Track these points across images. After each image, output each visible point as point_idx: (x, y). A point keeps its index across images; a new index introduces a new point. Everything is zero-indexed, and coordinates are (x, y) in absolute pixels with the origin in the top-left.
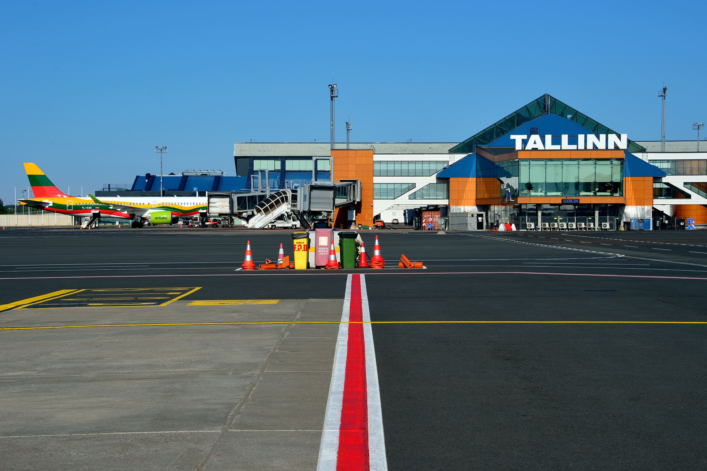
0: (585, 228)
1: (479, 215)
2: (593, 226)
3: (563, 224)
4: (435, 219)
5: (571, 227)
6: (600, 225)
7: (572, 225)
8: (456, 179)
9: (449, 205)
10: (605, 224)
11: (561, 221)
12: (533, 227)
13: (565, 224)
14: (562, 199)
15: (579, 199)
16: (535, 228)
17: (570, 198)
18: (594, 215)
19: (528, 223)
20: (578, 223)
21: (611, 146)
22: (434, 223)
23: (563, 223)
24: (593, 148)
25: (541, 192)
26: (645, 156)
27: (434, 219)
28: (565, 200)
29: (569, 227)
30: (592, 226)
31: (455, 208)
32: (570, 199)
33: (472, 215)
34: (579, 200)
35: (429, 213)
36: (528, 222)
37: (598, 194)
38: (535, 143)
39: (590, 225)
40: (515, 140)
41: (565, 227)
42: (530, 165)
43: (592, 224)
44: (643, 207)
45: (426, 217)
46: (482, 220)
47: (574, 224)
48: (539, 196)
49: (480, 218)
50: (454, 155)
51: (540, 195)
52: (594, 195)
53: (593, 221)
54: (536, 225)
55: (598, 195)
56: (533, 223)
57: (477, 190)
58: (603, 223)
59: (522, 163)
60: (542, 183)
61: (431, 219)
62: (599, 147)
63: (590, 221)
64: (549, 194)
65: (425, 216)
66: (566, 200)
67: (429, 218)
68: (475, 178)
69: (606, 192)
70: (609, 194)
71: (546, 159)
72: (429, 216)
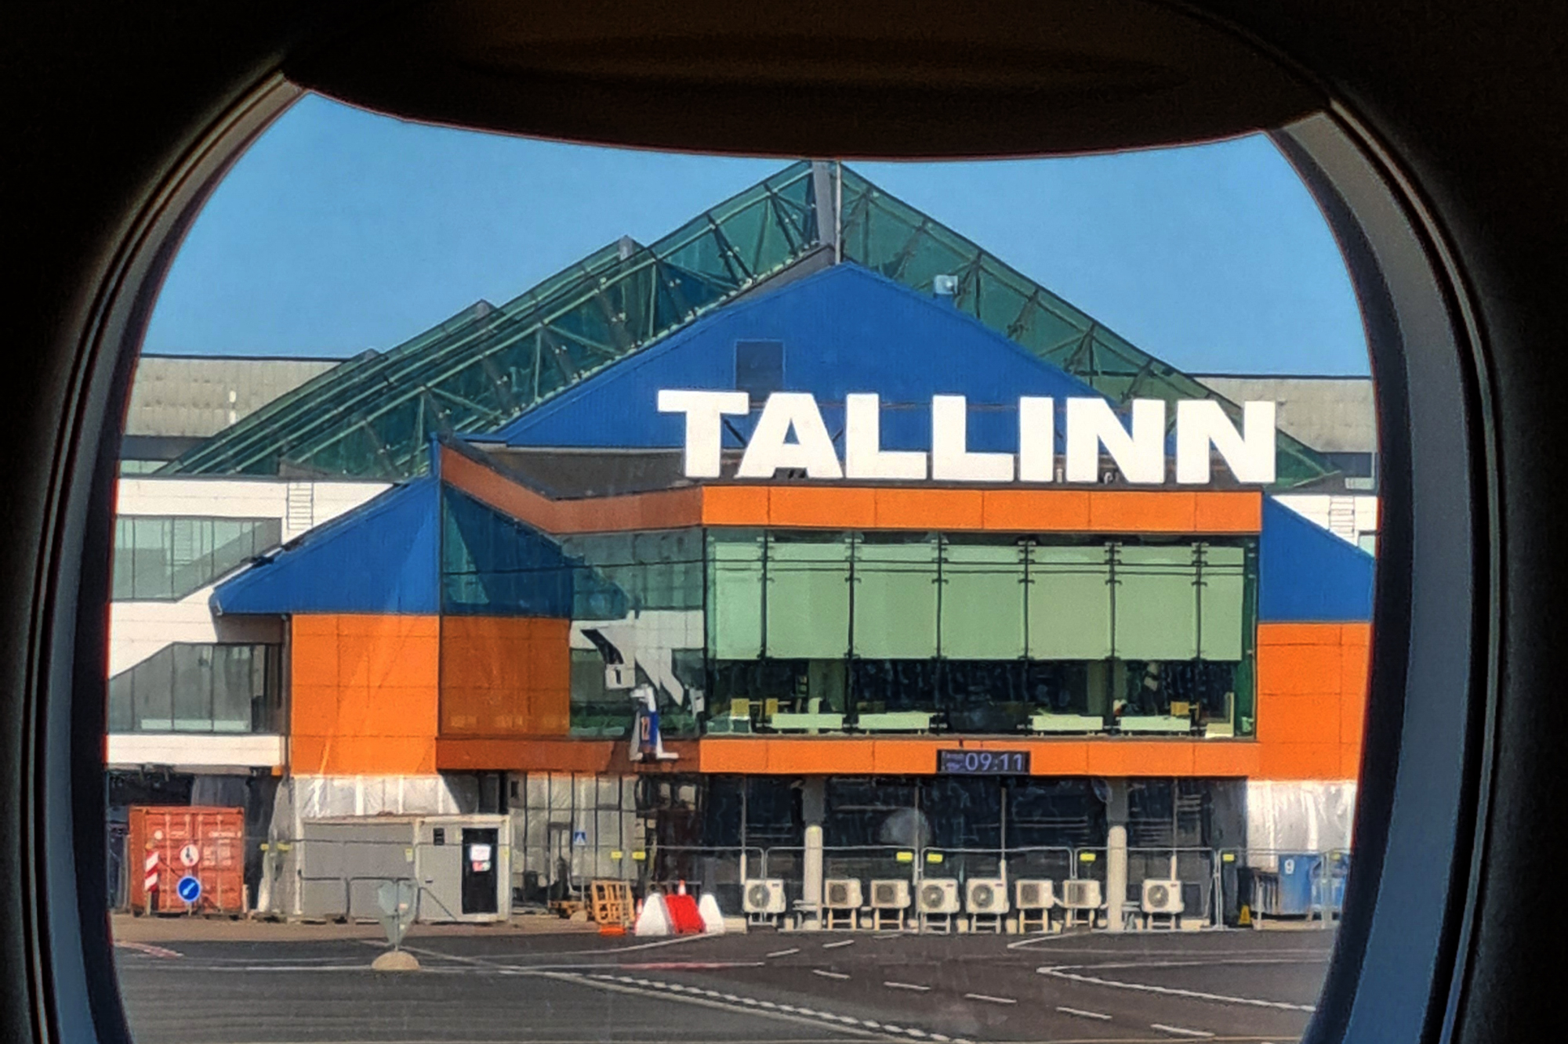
0: (1057, 913)
1: (472, 836)
2: (1099, 898)
3: (936, 889)
4: (214, 853)
5: (980, 905)
6: (1133, 892)
7: (987, 890)
8: (327, 622)
9: (286, 768)
10: (1158, 888)
11: (931, 871)
12: (776, 903)
13: (948, 888)
14: (939, 753)
15: (1024, 749)
16: (790, 912)
17: (978, 748)
18: (1102, 840)
19: (749, 884)
20: (1020, 884)
21: (1193, 469)
22: (207, 874)
23: (941, 883)
24: (1101, 479)
25: (824, 708)
26: (1341, 512)
27: (207, 852)
28: (955, 756)
29: (972, 908)
30: (1093, 900)
31: (324, 788)
32: (979, 753)
33: (439, 836)
34: (1027, 756)
35: (178, 819)
36: (749, 876)
37: (1128, 723)
38: (791, 437)
39: (1081, 892)
40: (682, 416)
41: (950, 905)
42: (769, 565)
43: (1093, 886)
44: (1333, 789)
45: (164, 839)
46: (493, 859)
47: (998, 888)
48: (815, 733)
49: (480, 853)
50: (308, 485)
51: (822, 731)
52: (1104, 731)
53: (1099, 871)
54: (794, 892)
55: (1126, 733)
56: (780, 882)
57: (447, 684)
58: (1149, 884)
59: (722, 551)
60: (829, 663)
61: (194, 851)
62: (1133, 473)
63: (1083, 872)
64: (866, 721)
65: (159, 835)
66: (961, 756)
67: (178, 844)
68: (434, 621)
69: (1165, 712)
70: (1185, 725)
71: (853, 533)
72: (179, 834)
